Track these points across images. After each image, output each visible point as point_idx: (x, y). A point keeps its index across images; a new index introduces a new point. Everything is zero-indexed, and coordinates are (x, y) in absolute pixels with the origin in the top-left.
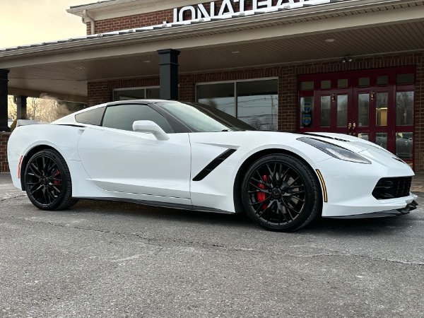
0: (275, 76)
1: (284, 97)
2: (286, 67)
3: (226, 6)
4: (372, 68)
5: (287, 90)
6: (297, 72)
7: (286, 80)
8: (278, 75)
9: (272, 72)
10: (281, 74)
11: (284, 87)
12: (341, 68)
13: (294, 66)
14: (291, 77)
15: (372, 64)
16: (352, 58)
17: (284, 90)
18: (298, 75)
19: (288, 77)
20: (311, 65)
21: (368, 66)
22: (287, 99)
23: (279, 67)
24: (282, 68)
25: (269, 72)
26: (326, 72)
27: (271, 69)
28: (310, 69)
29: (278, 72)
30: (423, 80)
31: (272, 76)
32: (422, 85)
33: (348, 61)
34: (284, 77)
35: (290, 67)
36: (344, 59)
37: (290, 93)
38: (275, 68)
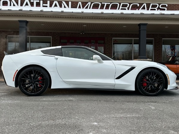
0: (50, 36)
2: (55, 33)
3: (27, 2)
5: (56, 42)
6: (60, 36)
8: (51, 36)
9: (49, 34)
12: (78, 36)
13: (59, 33)
14: (57, 37)
15: (90, 36)
16: (84, 33)
17: (54, 42)
19: (56, 37)
20: (66, 33)
23: (52, 33)
24: (53, 33)
25: (47, 34)
27: (48, 33)
28: (66, 35)
29: (52, 35)
30: (107, 43)
31: (49, 36)
32: (107, 45)
33: (82, 34)
34: (54, 37)
35: (57, 33)
36: (81, 33)
37: (57, 44)
38: (50, 33)
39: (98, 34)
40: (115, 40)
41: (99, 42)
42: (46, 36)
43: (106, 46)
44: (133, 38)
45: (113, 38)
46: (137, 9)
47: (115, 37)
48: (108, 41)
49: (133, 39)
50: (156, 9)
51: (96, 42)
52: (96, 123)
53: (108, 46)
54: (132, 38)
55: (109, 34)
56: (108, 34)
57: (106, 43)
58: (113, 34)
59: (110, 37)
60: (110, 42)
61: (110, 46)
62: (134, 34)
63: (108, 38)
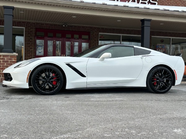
0: (23, 26)
1: (28, 38)
2: (30, 23)
4: (73, 31)
6: (36, 27)
7: (29, 30)
8: (25, 27)
9: (21, 24)
10: (26, 26)
11: (29, 33)
12: (59, 28)
13: (34, 23)
14: (32, 28)
15: (73, 29)
16: (67, 25)
17: (28, 35)
18: (36, 28)
19: (30, 28)
20: (44, 24)
22: (30, 40)
23: (25, 23)
24: (27, 23)
25: (19, 24)
26: (51, 29)
27: (20, 22)
28: (43, 26)
29: (25, 25)
30: (93, 39)
32: (93, 41)
33: (65, 26)
34: (28, 28)
35: (32, 23)
37: (32, 37)
38: (23, 22)
39: (83, 27)
40: (102, 35)
41: (83, 37)
43: (91, 42)
45: (100, 33)
46: (127, 2)
49: (121, 35)
50: (147, 3)
51: (80, 37)
53: (94, 42)
54: (120, 33)
55: (95, 28)
57: (91, 39)
58: (100, 28)
59: (96, 31)
60: (96, 38)
61: (96, 42)
62: (122, 30)
63: (94, 33)
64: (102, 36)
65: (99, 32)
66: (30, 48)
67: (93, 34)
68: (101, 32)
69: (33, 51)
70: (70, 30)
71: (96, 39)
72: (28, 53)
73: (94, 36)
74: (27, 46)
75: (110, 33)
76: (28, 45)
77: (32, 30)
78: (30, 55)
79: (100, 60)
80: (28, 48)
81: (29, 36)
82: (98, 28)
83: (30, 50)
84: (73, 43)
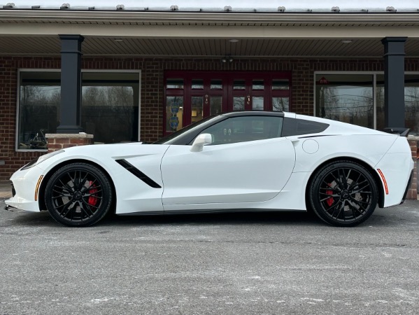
0: (137, 68)
1: (148, 94)
2: (151, 60)
4: (248, 70)
5: (152, 87)
7: (150, 75)
8: (140, 68)
9: (133, 63)
10: (144, 67)
11: (149, 83)
12: (216, 67)
13: (161, 60)
14: (157, 71)
15: (248, 66)
16: (232, 58)
17: (148, 86)
18: (165, 70)
19: (153, 71)
20: (182, 60)
21: (245, 67)
22: (152, 98)
23: (142, 59)
24: (146, 60)
25: (129, 63)
26: (198, 70)
27: (131, 60)
28: (180, 65)
29: (141, 64)
30: (299, 87)
31: (132, 68)
32: (299, 91)
33: (228, 60)
34: (149, 71)
35: (156, 60)
36: (225, 58)
37: (156, 90)
38: (137, 60)
39: (274, 61)
42: (125, 68)
43: (295, 95)
44: (375, 70)
45: (316, 73)
47: (322, 70)
48: (300, 80)
49: (375, 73)
52: (257, 277)
53: (302, 95)
54: (371, 70)
55: (304, 61)
56: (301, 61)
57: (295, 87)
58: (317, 61)
59: (306, 69)
60: (307, 84)
61: (307, 95)
62: (376, 61)
63: (302, 72)
64: (323, 79)
65: (315, 70)
66: (152, 117)
67: (299, 76)
68: (319, 70)
69: (158, 123)
70: (243, 69)
71: (307, 87)
72: (147, 128)
73: (303, 80)
74: (145, 111)
75: (344, 70)
76: (148, 109)
77: (156, 75)
78: (151, 132)
79: (193, 150)
80: (148, 117)
81: (150, 88)
82: (312, 61)
83: (152, 121)
84: (251, 99)
